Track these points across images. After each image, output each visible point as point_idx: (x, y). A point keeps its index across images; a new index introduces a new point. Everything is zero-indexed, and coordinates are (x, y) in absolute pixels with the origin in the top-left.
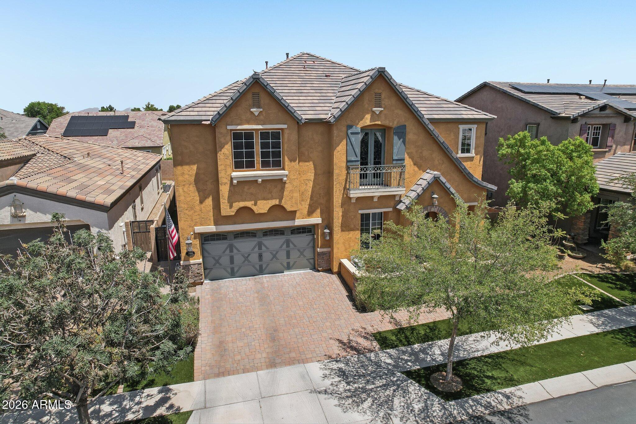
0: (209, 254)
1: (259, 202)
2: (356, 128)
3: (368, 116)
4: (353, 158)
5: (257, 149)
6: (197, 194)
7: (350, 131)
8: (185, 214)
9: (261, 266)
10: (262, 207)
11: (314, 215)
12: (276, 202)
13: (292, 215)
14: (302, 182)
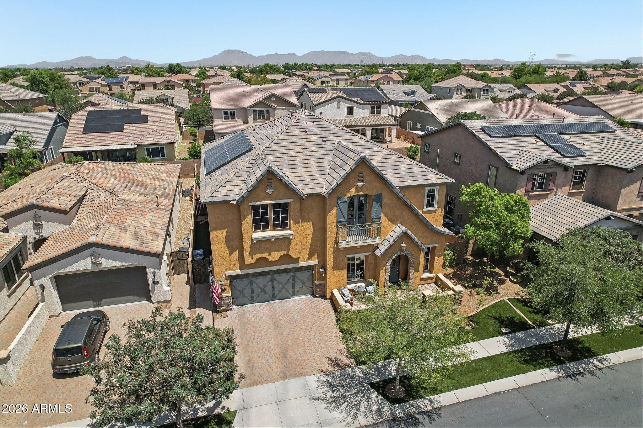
0: (236, 288)
1: (272, 253)
2: (344, 198)
3: (353, 190)
4: (342, 220)
5: (271, 216)
6: (227, 249)
7: (339, 201)
8: (218, 263)
9: (273, 295)
10: (275, 256)
11: (313, 258)
12: (285, 252)
13: (297, 260)
14: (304, 236)
